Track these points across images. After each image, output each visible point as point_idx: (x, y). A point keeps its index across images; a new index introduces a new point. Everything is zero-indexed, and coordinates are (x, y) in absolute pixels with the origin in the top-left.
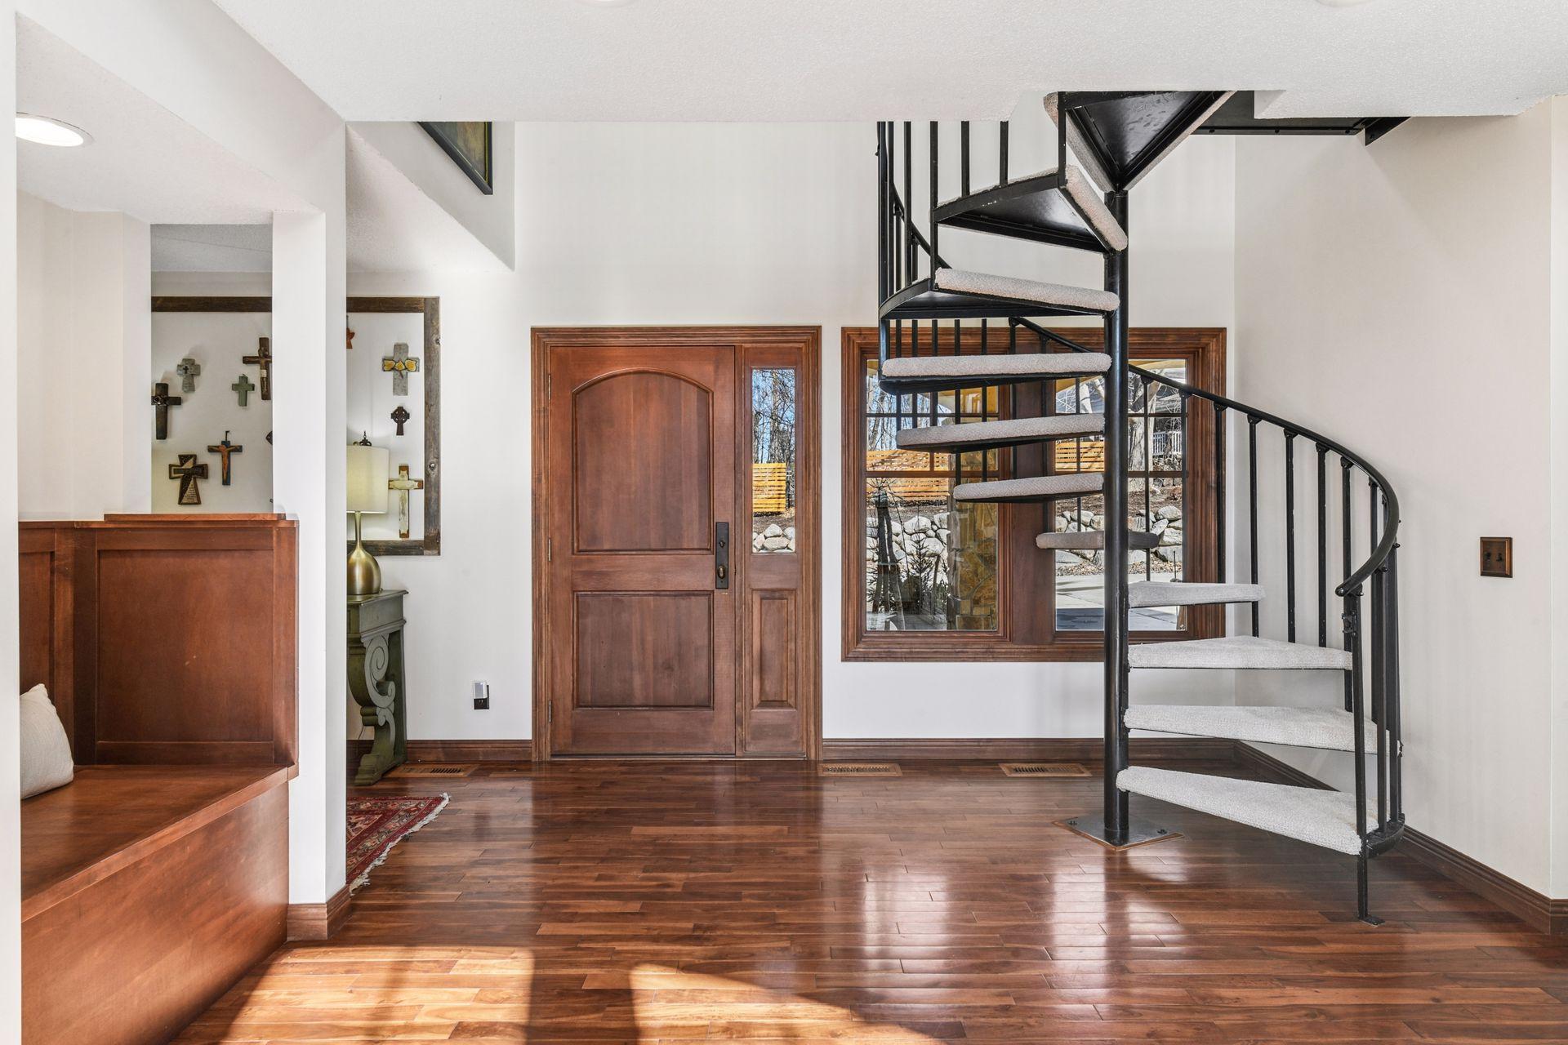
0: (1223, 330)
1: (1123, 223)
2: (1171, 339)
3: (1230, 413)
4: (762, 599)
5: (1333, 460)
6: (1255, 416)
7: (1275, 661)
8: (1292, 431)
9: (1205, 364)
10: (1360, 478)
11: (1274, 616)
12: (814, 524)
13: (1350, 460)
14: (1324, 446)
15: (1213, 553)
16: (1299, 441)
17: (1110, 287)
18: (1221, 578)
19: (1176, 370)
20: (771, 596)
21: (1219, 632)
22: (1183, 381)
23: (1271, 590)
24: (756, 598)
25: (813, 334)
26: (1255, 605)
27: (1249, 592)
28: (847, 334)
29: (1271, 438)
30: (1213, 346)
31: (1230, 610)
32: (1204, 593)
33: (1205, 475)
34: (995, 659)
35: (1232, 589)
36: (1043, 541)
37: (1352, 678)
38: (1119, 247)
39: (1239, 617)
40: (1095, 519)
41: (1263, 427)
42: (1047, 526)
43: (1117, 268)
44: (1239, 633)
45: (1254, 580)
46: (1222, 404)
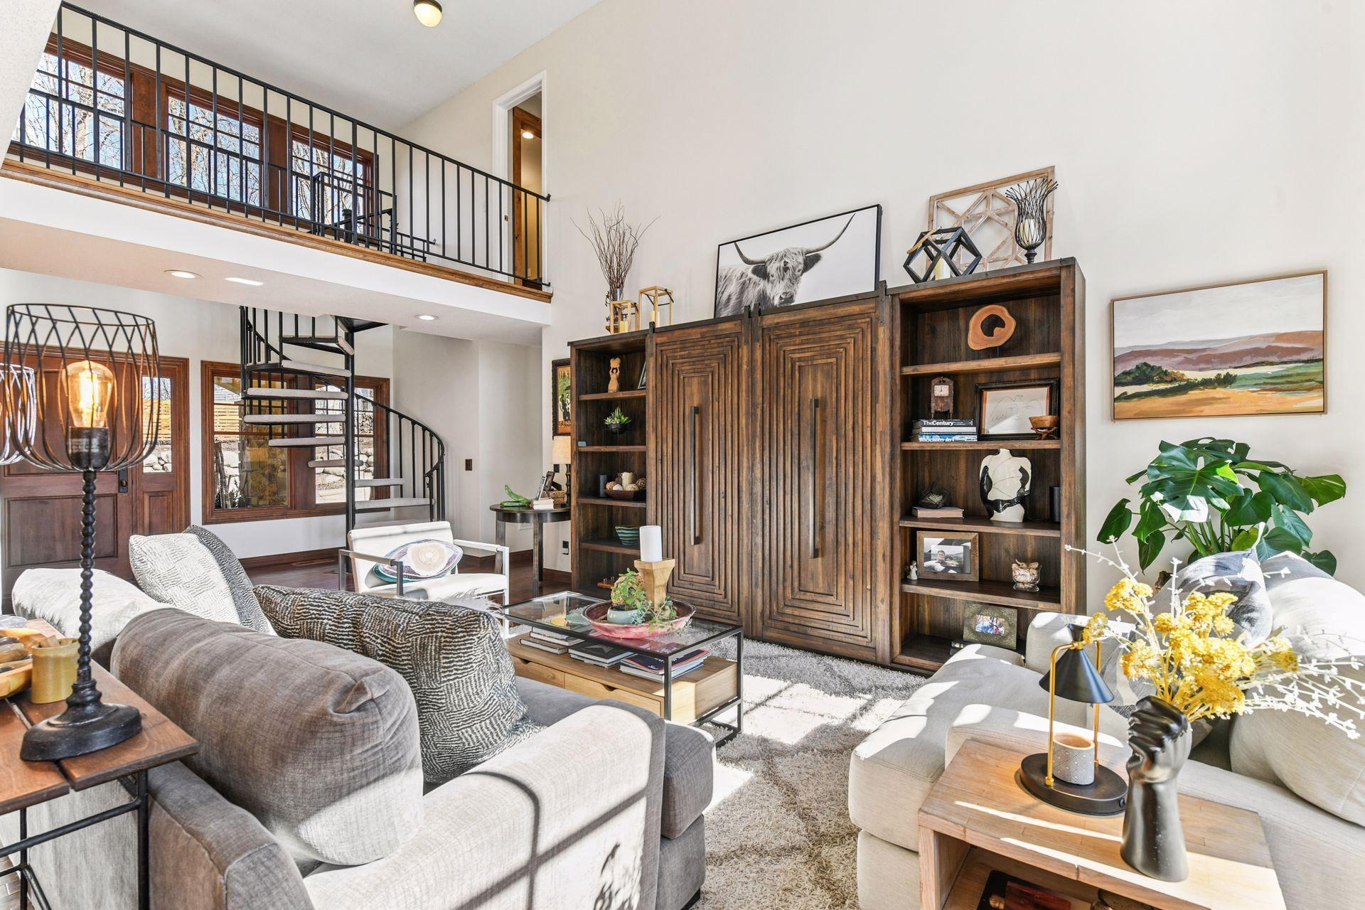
0: (389, 379)
1: (352, 345)
2: (367, 381)
3: (391, 414)
4: (150, 497)
5: (427, 433)
6: (401, 416)
7: (408, 504)
8: (414, 423)
9: (382, 392)
10: (435, 441)
11: (408, 489)
12: (185, 458)
13: (432, 434)
14: (425, 429)
15: (385, 468)
16: (417, 427)
17: (347, 368)
18: (389, 477)
19: (368, 393)
20: (154, 495)
21: (388, 496)
22: (372, 399)
23: (407, 481)
24: (146, 497)
25: (185, 362)
26: (401, 486)
27: (399, 481)
28: (204, 364)
29: (406, 424)
30: (384, 385)
31: (392, 488)
32: (381, 482)
33: (381, 436)
34: (287, 518)
35: (393, 480)
36: (311, 464)
37: (431, 506)
38: (351, 354)
39: (395, 491)
40: (338, 453)
41: (404, 420)
42: (312, 458)
43: (350, 361)
44: (396, 497)
45: (401, 477)
46: (389, 410)
